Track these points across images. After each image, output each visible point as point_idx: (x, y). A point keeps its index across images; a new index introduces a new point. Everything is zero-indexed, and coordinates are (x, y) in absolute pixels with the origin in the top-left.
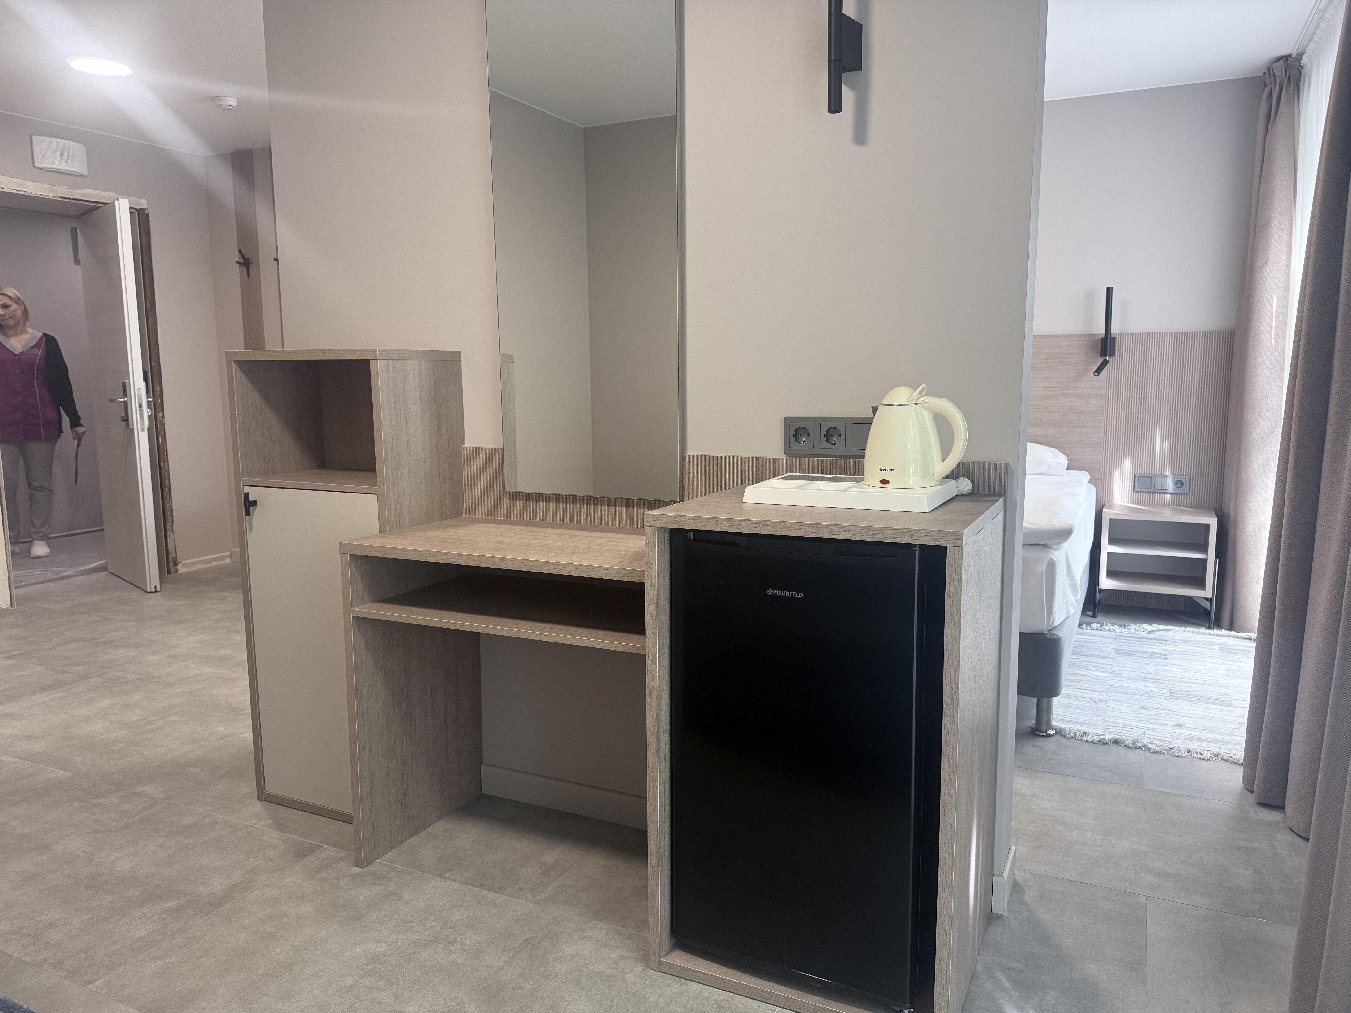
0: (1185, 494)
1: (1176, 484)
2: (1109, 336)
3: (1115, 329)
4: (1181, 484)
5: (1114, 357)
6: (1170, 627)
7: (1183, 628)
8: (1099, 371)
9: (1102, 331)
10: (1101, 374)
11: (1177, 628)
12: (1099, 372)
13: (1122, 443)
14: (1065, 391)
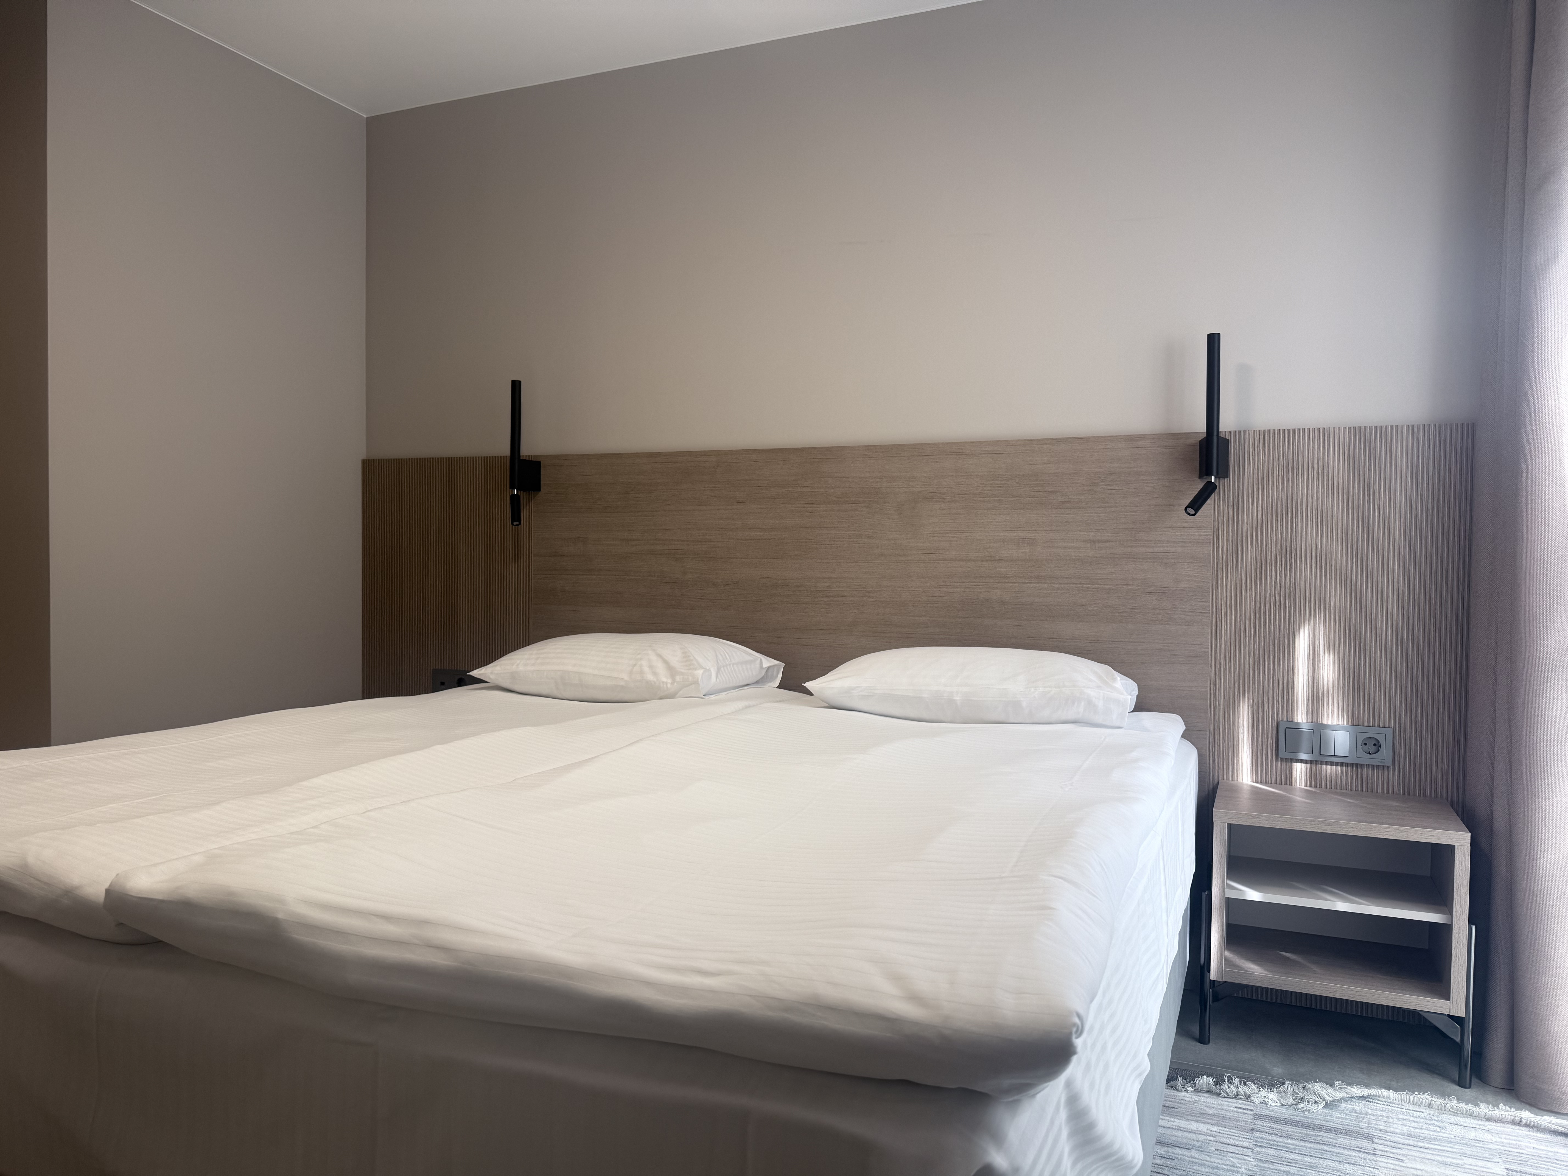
0: (1384, 767)
1: (1365, 744)
2: (1215, 433)
3: (1227, 422)
4: (1375, 745)
5: (1226, 480)
6: (1374, 1091)
7: (1404, 1095)
8: (1196, 505)
9: (1200, 425)
10: (1199, 513)
11: (1392, 1094)
12: (1196, 507)
13: (1250, 656)
14: (1129, 550)
